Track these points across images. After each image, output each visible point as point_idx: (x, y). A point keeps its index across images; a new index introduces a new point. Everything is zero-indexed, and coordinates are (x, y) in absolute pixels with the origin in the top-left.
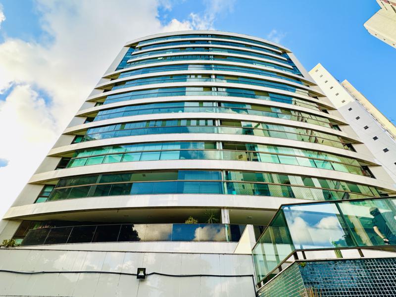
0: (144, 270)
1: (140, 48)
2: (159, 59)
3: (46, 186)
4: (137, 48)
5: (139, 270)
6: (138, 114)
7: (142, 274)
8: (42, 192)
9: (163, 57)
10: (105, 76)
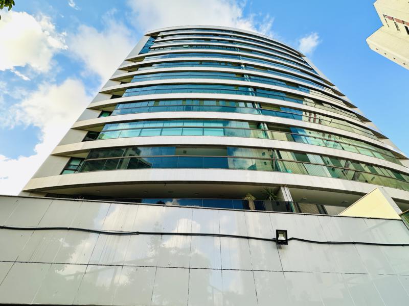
0: (285, 232)
1: (163, 37)
2: (184, 46)
3: (72, 159)
4: (159, 37)
5: (278, 232)
6: (171, 93)
7: (282, 238)
8: (68, 165)
9: (189, 45)
10: (127, 59)
